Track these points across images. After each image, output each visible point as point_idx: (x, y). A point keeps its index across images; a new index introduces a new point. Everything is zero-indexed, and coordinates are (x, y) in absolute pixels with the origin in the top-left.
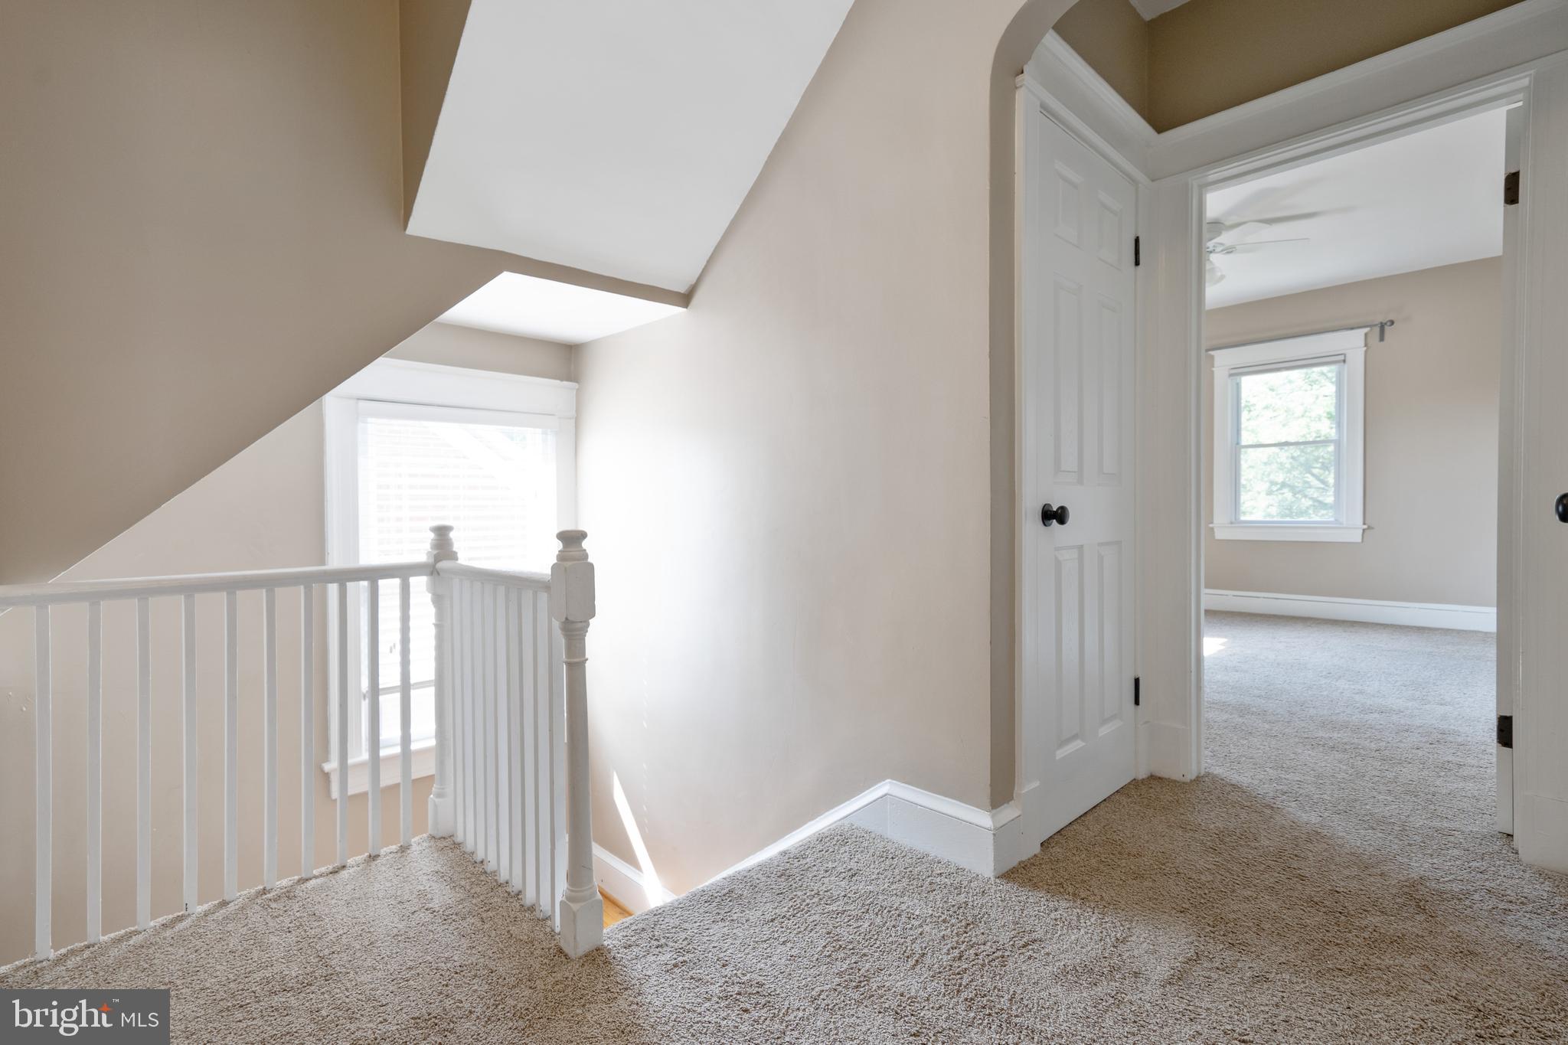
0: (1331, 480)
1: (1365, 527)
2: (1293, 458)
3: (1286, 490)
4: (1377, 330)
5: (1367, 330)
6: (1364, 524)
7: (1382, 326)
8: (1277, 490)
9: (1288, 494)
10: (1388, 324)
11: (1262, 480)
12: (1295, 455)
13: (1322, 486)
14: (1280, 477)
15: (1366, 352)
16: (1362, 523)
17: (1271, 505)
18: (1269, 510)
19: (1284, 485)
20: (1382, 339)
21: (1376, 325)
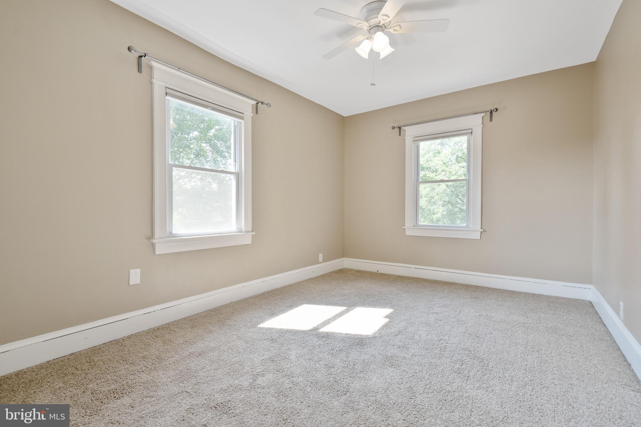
0: (465, 201)
1: (482, 230)
2: (452, 192)
3: (449, 205)
4: (489, 114)
5: (483, 114)
6: (482, 229)
7: (491, 112)
8: (446, 204)
9: (450, 206)
10: (495, 110)
11: (441, 200)
12: (453, 190)
13: (462, 203)
14: (447, 199)
15: (483, 127)
16: (480, 228)
17: (444, 211)
18: (443, 213)
19: (449, 202)
20: (491, 120)
21: (488, 111)
